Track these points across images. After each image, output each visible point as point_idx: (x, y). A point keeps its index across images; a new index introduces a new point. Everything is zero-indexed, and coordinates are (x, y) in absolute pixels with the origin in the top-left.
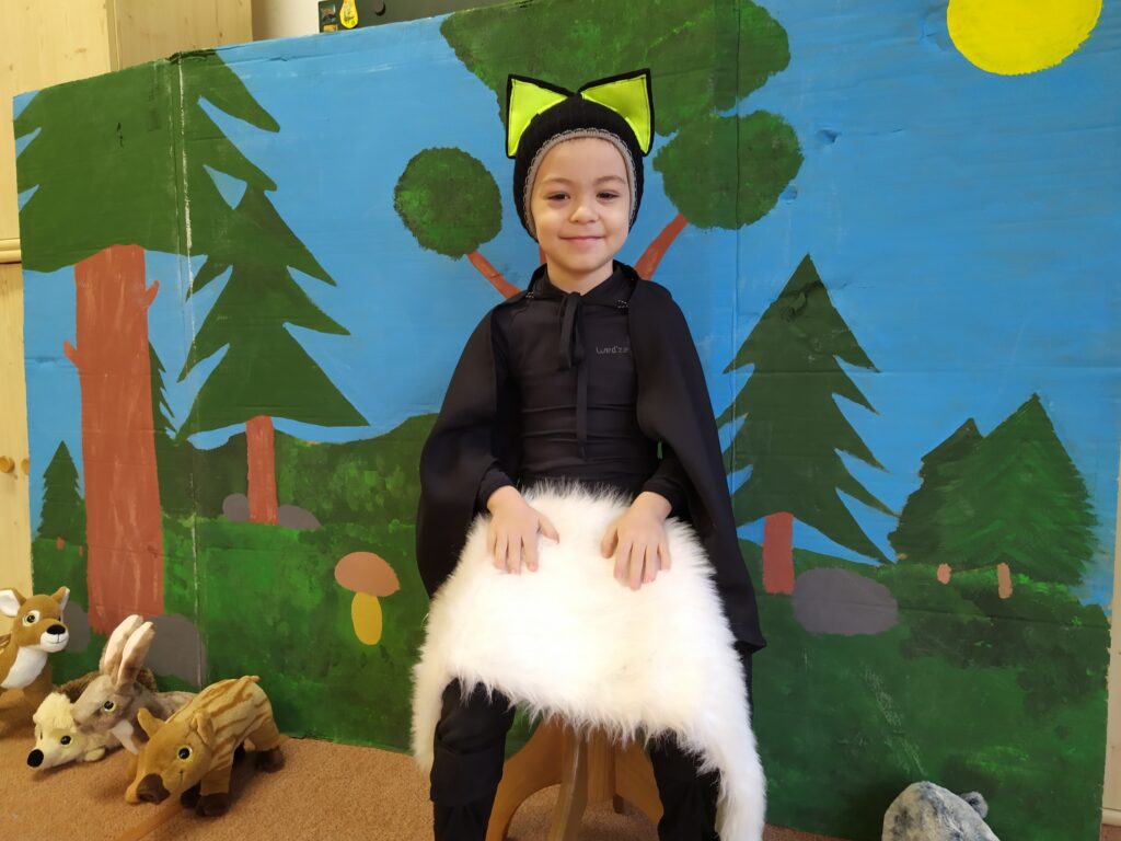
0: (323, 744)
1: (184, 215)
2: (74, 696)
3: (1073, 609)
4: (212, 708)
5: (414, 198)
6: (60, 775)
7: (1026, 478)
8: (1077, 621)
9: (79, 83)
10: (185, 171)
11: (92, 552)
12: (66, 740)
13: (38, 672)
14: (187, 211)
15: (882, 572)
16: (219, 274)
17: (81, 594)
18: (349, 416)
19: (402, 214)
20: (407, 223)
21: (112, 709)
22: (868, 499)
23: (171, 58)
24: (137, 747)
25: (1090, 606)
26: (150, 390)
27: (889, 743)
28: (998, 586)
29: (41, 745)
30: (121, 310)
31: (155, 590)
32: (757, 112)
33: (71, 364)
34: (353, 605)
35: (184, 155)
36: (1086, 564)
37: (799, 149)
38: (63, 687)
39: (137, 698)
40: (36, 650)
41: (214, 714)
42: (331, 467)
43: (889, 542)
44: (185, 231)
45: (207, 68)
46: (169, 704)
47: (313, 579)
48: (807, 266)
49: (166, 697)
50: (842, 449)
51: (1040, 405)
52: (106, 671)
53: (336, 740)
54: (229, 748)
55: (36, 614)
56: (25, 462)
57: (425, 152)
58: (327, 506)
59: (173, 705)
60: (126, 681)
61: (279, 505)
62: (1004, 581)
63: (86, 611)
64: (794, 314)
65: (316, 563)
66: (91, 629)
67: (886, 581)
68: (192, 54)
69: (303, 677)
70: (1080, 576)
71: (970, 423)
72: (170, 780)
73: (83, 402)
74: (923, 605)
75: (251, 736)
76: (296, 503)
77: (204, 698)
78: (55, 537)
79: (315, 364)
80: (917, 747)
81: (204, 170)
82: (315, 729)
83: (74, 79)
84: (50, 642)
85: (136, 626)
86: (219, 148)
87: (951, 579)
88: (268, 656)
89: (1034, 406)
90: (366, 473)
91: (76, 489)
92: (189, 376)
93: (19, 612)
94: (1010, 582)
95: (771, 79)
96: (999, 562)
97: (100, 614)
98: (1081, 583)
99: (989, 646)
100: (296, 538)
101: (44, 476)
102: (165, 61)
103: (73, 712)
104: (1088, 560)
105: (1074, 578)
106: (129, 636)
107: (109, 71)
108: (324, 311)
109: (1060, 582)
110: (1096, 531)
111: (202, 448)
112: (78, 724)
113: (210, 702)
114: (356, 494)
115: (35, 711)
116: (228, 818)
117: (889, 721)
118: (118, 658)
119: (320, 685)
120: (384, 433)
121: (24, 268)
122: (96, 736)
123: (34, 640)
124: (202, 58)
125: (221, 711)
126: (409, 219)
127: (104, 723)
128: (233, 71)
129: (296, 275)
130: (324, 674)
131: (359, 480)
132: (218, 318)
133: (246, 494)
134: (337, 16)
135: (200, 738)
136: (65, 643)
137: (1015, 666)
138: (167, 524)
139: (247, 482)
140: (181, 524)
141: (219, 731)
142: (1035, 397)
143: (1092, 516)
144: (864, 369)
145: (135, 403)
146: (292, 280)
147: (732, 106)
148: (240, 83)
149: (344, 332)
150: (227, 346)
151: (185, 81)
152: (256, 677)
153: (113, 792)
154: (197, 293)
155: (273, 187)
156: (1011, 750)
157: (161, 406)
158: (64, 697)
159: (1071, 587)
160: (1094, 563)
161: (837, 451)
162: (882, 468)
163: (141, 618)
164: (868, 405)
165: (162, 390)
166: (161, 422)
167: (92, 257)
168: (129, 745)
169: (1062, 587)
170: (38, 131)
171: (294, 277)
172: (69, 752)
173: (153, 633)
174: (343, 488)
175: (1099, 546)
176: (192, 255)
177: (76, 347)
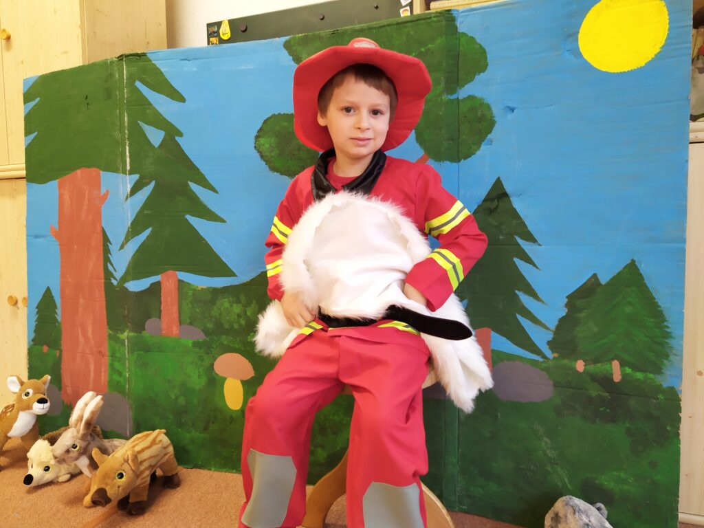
0: (204, 472)
1: (125, 150)
2: (52, 441)
3: (659, 389)
4: (138, 448)
5: (266, 143)
6: (43, 490)
7: (628, 309)
8: (661, 397)
9: (63, 71)
10: (126, 124)
11: (65, 354)
12: (47, 469)
13: (31, 427)
14: (127, 148)
15: (544, 365)
16: (146, 186)
17: (57, 380)
18: (225, 271)
19: (259, 151)
20: (262, 157)
21: (76, 449)
22: (535, 320)
23: (118, 57)
24: (91, 473)
25: (668, 387)
26: (102, 256)
27: (549, 468)
28: (612, 374)
29: (31, 471)
30: (85, 207)
31: (103, 378)
32: (469, 96)
33: (54, 239)
34: (225, 386)
35: (126, 114)
36: (665, 361)
37: (493, 117)
38: (46, 436)
39: (92, 442)
40: (30, 413)
41: (139, 452)
42: (213, 302)
43: (547, 346)
44: (126, 160)
45: (141, 64)
46: (111, 447)
47: (201, 370)
48: (498, 183)
49: (109, 442)
50: (519, 291)
51: (636, 266)
52: (73, 425)
53: (213, 469)
54: (147, 473)
55: (31, 391)
56: (25, 298)
57: (274, 116)
58: (210, 326)
59: (113, 447)
60: (85, 432)
61: (180, 324)
62: (616, 371)
63: (60, 391)
64: (491, 211)
65: (203, 360)
66: (63, 401)
67: (547, 370)
68: (131, 55)
69: (193, 431)
70: (662, 369)
71: (595, 275)
72: (111, 492)
73: (62, 262)
74: (568, 385)
75: (161, 467)
76: (191, 324)
77: (133, 442)
78: (42, 345)
79: (205, 240)
80: (566, 472)
81: (139, 124)
82: (200, 463)
83: (60, 69)
84: (39, 409)
85: (92, 398)
86: (148, 111)
87: (585, 369)
88: (171, 417)
89: (632, 267)
90: (234, 305)
91: (56, 316)
92: (126, 246)
93: (20, 390)
94: (620, 372)
95: (477, 77)
96: (613, 359)
97: (69, 392)
98: (662, 373)
99: (608, 411)
100: (190, 345)
101: (37, 308)
102: (115, 59)
103: (52, 451)
104: (667, 359)
105: (658, 370)
106: (87, 405)
107: (81, 64)
108: (211, 209)
109: (651, 372)
110: (671, 342)
111: (133, 290)
112: (55, 458)
113: (137, 444)
114: (228, 318)
115: (28, 451)
116: (147, 516)
117: (549, 455)
118: (81, 418)
119: (203, 435)
120: (245, 281)
121: (27, 181)
122: (65, 466)
123: (29, 407)
124: (137, 58)
125: (143, 450)
126: (264, 154)
127: (71, 457)
128: (157, 66)
129: (193, 186)
130: (206, 429)
131: (230, 309)
132: (145, 212)
133: (160, 318)
134: (218, 32)
135: (130, 466)
136: (48, 409)
137: (624, 423)
138: (110, 337)
139: (161, 311)
140: (119, 337)
141: (142, 462)
142: (633, 261)
143: (669, 333)
144: (532, 243)
145: (93, 263)
146: (191, 190)
147: (455, 93)
148: (162, 73)
149: (223, 221)
150: (150, 229)
151: (127, 71)
152: (164, 431)
153: (76, 500)
154: (133, 197)
155: (181, 135)
156: (622, 475)
157: (109, 264)
158: (46, 442)
159: (657, 376)
160: (670, 361)
161: (517, 292)
162: (543, 302)
163: (95, 393)
164: (534, 265)
165: (109, 255)
166: (108, 275)
167: (68, 175)
168: (86, 471)
169: (651, 376)
170: (38, 99)
171: (192, 188)
172: (49, 476)
173: (102, 402)
174: (220, 314)
175: (674, 351)
176: (129, 174)
177: (58, 230)
